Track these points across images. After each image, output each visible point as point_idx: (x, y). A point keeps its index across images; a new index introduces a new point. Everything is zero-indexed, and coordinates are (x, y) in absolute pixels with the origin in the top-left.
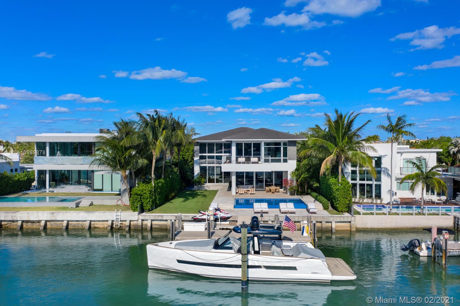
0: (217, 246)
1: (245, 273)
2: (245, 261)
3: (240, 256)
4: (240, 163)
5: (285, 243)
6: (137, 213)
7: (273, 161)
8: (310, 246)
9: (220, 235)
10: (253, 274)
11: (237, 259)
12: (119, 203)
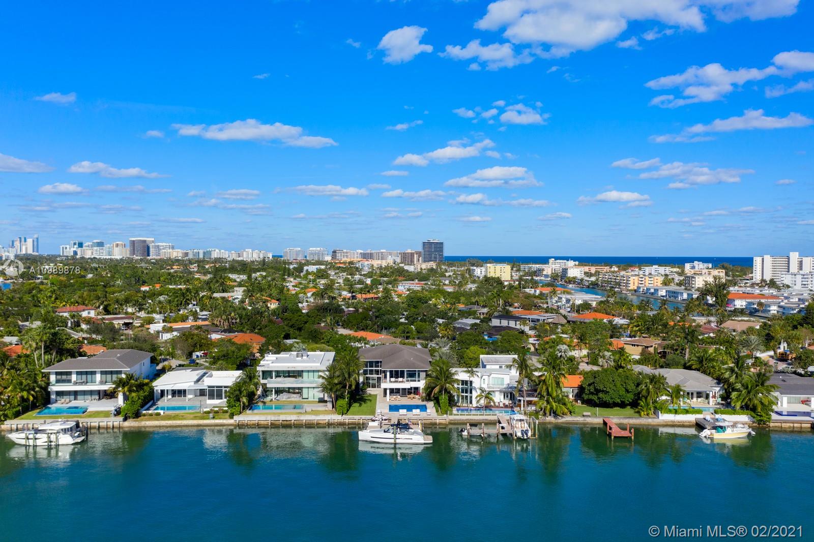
0: (385, 432)
1: (395, 441)
2: (395, 437)
3: (393, 435)
4: (392, 382)
5: (410, 430)
6: (341, 416)
7: (411, 381)
8: (420, 431)
9: (385, 427)
10: (398, 441)
11: (392, 436)
12: (327, 409)
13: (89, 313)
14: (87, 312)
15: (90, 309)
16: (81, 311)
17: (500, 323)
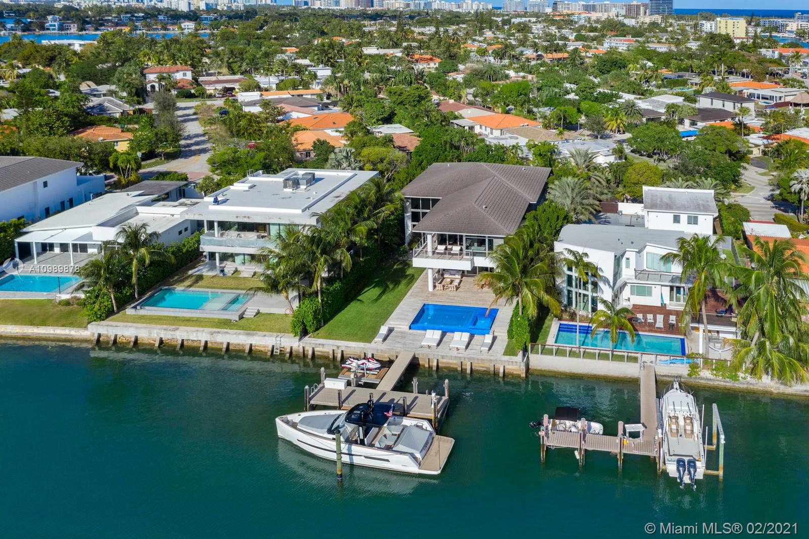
4: (437, 254)
6: (301, 336)
7: (476, 254)
13: (185, 75)
14: (181, 73)
15: (185, 70)
16: (174, 73)
17: (712, 104)
